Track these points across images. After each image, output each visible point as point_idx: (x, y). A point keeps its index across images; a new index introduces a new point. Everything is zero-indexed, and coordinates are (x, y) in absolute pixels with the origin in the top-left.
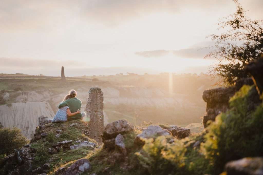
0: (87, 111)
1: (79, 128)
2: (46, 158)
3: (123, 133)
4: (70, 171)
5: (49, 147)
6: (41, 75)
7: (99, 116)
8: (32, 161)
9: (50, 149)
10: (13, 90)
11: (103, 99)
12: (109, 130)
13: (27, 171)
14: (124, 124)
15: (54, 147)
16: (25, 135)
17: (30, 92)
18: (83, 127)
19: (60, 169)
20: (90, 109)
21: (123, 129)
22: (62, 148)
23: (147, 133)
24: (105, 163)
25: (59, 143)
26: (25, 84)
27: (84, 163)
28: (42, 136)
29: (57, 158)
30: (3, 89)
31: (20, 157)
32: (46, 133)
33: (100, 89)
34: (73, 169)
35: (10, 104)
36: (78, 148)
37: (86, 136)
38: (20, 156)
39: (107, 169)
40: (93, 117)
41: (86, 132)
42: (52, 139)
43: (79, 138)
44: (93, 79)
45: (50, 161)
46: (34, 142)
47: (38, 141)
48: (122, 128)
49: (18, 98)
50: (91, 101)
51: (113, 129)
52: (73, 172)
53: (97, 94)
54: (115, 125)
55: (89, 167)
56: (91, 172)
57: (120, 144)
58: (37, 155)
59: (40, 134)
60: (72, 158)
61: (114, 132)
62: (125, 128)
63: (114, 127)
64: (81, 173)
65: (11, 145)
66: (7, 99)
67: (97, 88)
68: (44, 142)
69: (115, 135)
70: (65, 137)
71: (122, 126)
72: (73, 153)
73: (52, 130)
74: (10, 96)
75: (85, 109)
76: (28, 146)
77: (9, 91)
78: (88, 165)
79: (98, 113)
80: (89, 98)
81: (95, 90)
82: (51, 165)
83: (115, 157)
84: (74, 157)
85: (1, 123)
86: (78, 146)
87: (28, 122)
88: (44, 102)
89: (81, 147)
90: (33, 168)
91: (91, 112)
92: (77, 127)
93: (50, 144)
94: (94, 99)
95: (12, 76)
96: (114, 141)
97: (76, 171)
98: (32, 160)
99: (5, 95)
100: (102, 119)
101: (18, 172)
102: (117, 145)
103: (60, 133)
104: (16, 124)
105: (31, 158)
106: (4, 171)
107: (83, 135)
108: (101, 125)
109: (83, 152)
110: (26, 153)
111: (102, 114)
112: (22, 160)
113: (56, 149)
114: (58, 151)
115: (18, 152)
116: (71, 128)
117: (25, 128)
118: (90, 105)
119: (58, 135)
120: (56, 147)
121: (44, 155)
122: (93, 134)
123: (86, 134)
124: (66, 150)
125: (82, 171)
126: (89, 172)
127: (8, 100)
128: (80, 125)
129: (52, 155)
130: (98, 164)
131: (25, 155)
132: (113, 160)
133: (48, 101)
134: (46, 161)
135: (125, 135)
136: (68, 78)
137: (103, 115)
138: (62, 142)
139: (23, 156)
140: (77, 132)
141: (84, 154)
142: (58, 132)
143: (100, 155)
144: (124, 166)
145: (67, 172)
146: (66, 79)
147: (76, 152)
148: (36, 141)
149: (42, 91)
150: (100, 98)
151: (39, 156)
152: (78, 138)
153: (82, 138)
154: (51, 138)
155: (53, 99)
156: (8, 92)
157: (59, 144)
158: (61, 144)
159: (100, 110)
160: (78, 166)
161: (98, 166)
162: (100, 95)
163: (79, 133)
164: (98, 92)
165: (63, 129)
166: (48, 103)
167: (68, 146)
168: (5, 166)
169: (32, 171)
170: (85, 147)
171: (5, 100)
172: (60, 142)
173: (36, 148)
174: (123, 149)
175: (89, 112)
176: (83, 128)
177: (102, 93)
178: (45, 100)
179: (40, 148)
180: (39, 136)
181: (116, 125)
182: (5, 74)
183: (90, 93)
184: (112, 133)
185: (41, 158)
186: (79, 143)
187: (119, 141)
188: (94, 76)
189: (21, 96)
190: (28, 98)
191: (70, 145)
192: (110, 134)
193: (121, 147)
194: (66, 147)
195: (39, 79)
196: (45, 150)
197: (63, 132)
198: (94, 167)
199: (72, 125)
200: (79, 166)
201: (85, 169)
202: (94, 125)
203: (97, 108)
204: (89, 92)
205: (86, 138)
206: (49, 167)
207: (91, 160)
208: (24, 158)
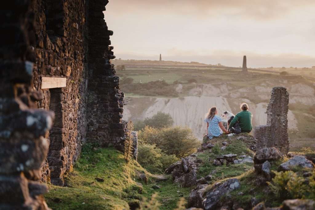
0: (268, 115)
1: (246, 142)
2: (209, 170)
3: (270, 160)
4: (223, 187)
5: (214, 159)
6: (219, 64)
7: (282, 121)
8: (197, 171)
9: (215, 161)
10: (187, 82)
11: (288, 101)
12: (259, 156)
13: (192, 179)
14: (272, 152)
15: (219, 159)
16: (198, 134)
17: (205, 85)
18: (250, 141)
19: (216, 184)
20: (271, 111)
21: (271, 157)
22: (225, 162)
23: (291, 163)
24: (252, 184)
25: (223, 155)
26: (200, 75)
27: (234, 182)
28: (208, 147)
29: (220, 171)
30: (175, 80)
31: (186, 166)
32: (212, 144)
33: (286, 89)
34: (225, 186)
35: (182, 97)
36: (241, 163)
37: (252, 151)
38: (186, 164)
39: (253, 190)
40: (275, 122)
41: (253, 146)
42: (218, 151)
43: (245, 153)
44: (281, 71)
45: (213, 173)
46: (200, 151)
47: (204, 151)
48: (271, 155)
49: (192, 91)
50: (273, 102)
51: (262, 156)
52: (225, 189)
53: (281, 95)
54: (264, 152)
55: (239, 186)
56: (240, 190)
57: (266, 170)
58: (201, 165)
59: (207, 144)
60: (234, 173)
61: (263, 158)
62: (273, 155)
63: (264, 154)
64: (231, 190)
65: (180, 146)
66: (180, 91)
67: (282, 87)
68: (210, 153)
69: (263, 161)
70: (230, 151)
71: (270, 153)
72: (236, 167)
73: (218, 142)
74: (183, 88)
75: (266, 112)
76: (194, 156)
77: (183, 82)
78: (238, 184)
79: (282, 117)
80: (271, 99)
81: (279, 90)
82: (213, 177)
83: (260, 181)
84: (236, 172)
85: (172, 118)
86: (242, 161)
87: (201, 119)
88: (221, 97)
89: (245, 163)
90: (197, 177)
91: (272, 116)
92: (244, 141)
93: (215, 155)
94: (277, 101)
95: (187, 65)
96: (262, 166)
97: (227, 188)
98: (197, 169)
99: (178, 86)
100: (285, 124)
101: (183, 179)
102: (263, 171)
103: (226, 146)
104: (188, 121)
105: (196, 168)
106: (171, 176)
107: (248, 149)
108: (284, 132)
109: (245, 168)
110: (192, 162)
111: (285, 119)
112: (188, 169)
113: (220, 161)
114: (222, 164)
115: (185, 161)
116: (238, 141)
117: (197, 125)
118: (272, 107)
119: (223, 148)
120: (221, 160)
121: (209, 166)
122: (274, 142)
123: (252, 148)
124: (230, 163)
125: (232, 189)
126: (238, 190)
127: (181, 93)
128: (247, 139)
129: (216, 166)
130: (247, 184)
131: (191, 165)
132: (258, 183)
133: (226, 97)
134: (209, 173)
135: (272, 162)
136: (250, 69)
137: (287, 120)
138: (226, 155)
139: (189, 165)
140: (243, 147)
141: (245, 170)
142: (224, 145)
143: (250, 177)
144: (266, 190)
145: (220, 188)
146: (248, 71)
147: (239, 167)
148: (203, 151)
149: (219, 85)
150: (284, 99)
151: (204, 167)
152: (243, 153)
153: (247, 153)
154: (216, 149)
155: (231, 95)
156: (181, 83)
157: (223, 157)
158: (225, 158)
159: (284, 114)
160: (229, 184)
161: (247, 186)
162: (285, 96)
163: (245, 147)
164: (283, 93)
165: (229, 142)
166: (225, 99)
167: (232, 159)
168: (172, 172)
169: (196, 180)
170: (248, 163)
171: (178, 93)
172: (225, 155)
173: (201, 158)
174: (267, 175)
175: (270, 115)
176: (250, 143)
177: (287, 94)
178: (222, 95)
179: (205, 159)
180: (206, 146)
181: (266, 152)
182: (179, 62)
183: (272, 94)
184: (261, 159)
185: (205, 169)
186: (244, 158)
187: (266, 167)
188: (284, 68)
189: (195, 89)
190: (203, 91)
191: (234, 159)
192: (260, 159)
193: (267, 173)
194: (230, 161)
195: (216, 70)
196: (210, 161)
197: (229, 144)
198: (243, 186)
199: (239, 138)
200: (231, 184)
201: (235, 187)
202: (276, 131)
203: (281, 112)
204: (272, 92)
205: (251, 154)
206: (211, 179)
207: (242, 180)
208: (190, 167)
